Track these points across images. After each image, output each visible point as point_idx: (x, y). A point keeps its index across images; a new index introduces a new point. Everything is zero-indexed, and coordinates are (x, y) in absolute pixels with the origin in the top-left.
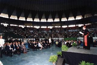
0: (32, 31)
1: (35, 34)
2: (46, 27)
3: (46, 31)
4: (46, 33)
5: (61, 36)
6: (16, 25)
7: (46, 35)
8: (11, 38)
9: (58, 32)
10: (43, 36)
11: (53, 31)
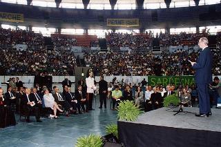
0: (24, 47)
2: (79, 32)
3: (80, 49)
5: (138, 70)
7: (81, 62)
9: (127, 51)
10: (66, 67)
11: (108, 49)
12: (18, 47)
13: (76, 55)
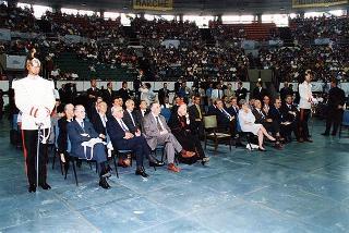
0: (175, 43)
1: (194, 60)
4: (255, 53)
6: (90, 13)
8: (70, 79)
9: (327, 45)
10: (234, 70)
11: (296, 42)
12: (167, 43)
13: (247, 52)
